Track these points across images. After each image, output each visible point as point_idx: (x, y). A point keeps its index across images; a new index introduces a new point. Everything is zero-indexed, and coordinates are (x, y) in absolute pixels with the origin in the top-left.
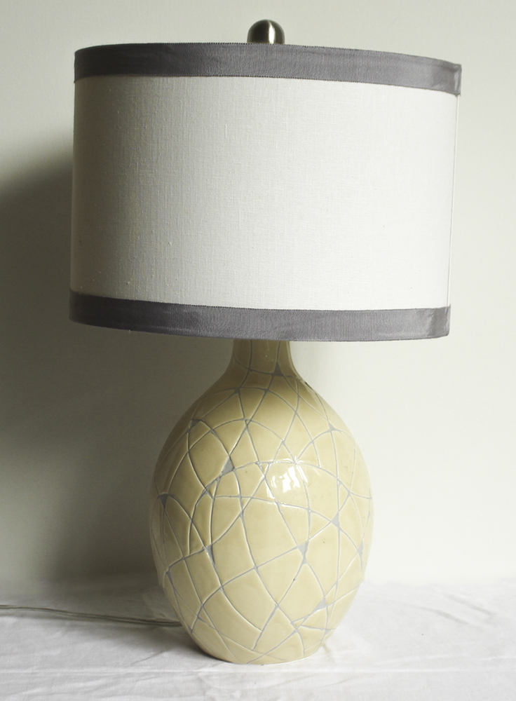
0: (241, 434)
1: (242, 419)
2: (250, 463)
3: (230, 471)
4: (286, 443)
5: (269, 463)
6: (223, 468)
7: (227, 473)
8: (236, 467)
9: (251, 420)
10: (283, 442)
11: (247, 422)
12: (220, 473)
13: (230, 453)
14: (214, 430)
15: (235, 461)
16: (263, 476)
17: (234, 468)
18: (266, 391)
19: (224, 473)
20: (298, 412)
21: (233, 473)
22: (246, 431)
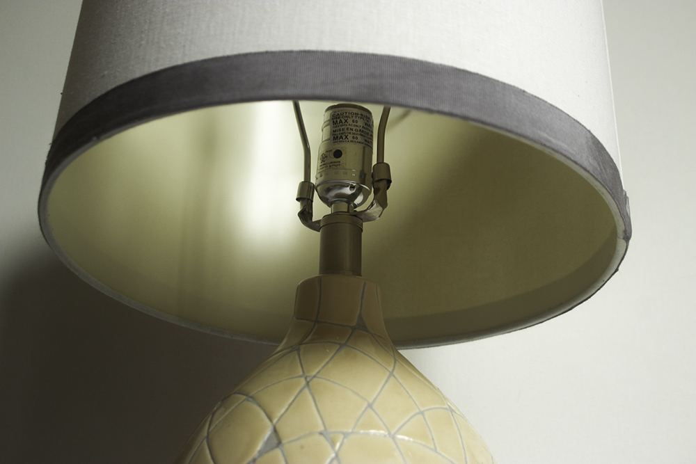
0: (296, 393)
1: (300, 376)
2: (311, 434)
3: (272, 449)
4: (375, 406)
5: (346, 435)
6: (260, 446)
7: (267, 452)
8: (284, 441)
9: (315, 377)
10: (370, 406)
11: (308, 379)
12: (255, 453)
13: (275, 421)
14: (251, 397)
15: (283, 431)
16: (333, 455)
17: (279, 443)
18: (342, 346)
19: (261, 453)
20: (395, 373)
21: (278, 452)
22: (306, 391)
